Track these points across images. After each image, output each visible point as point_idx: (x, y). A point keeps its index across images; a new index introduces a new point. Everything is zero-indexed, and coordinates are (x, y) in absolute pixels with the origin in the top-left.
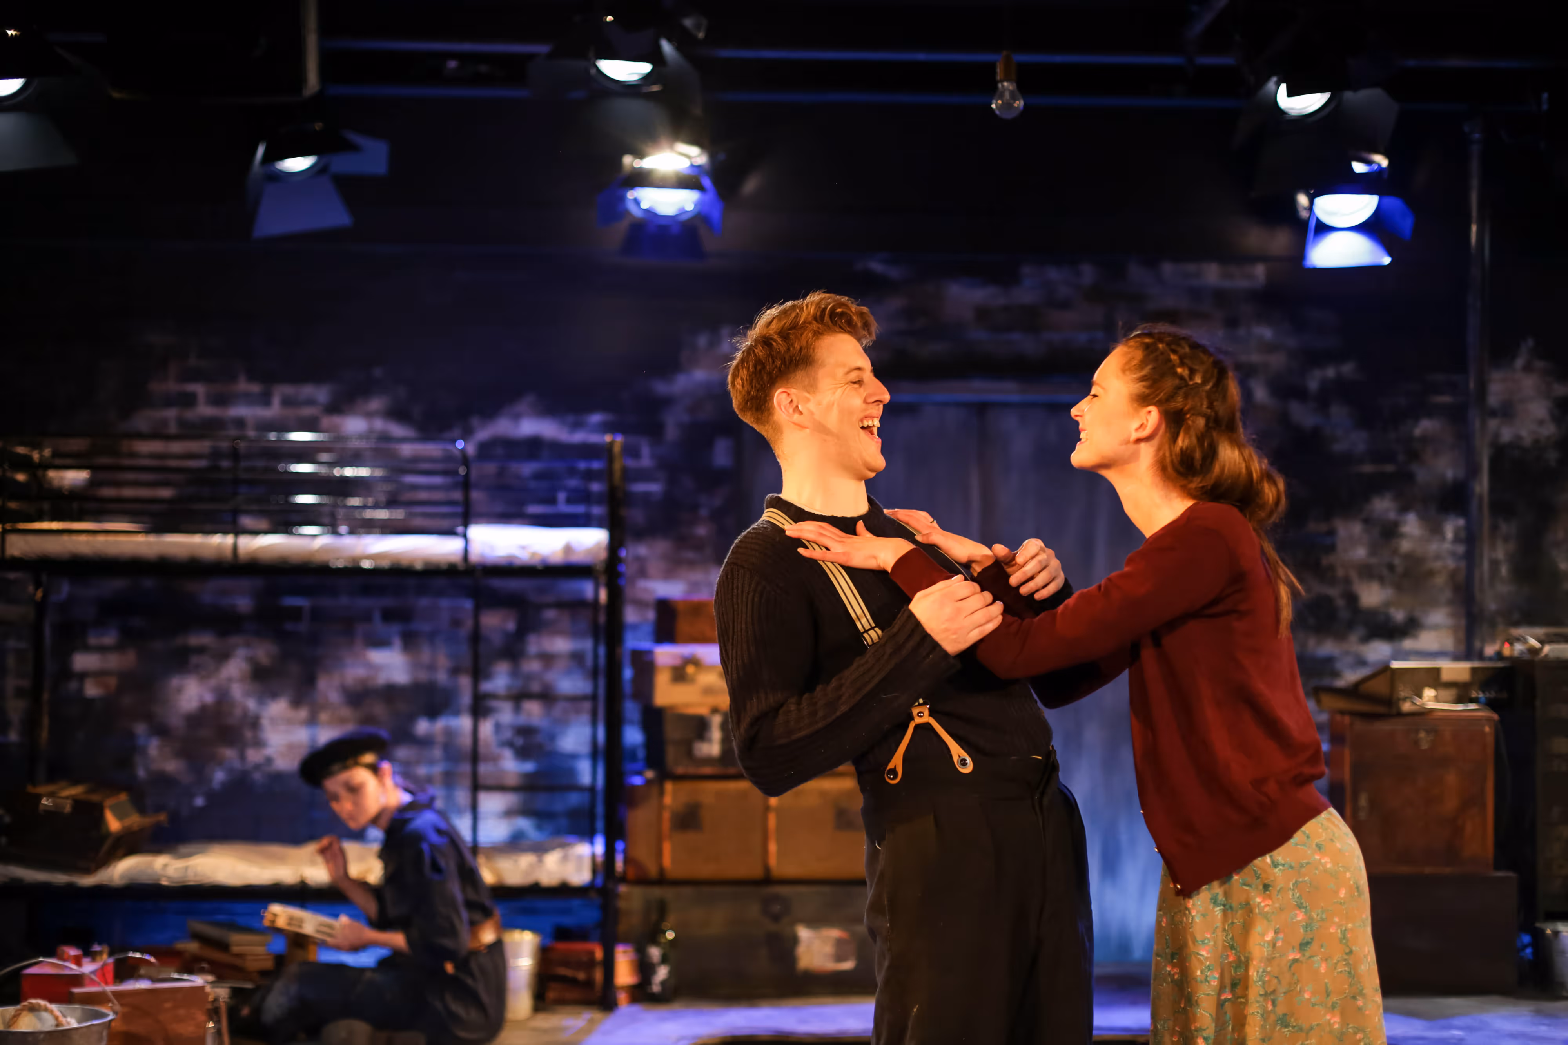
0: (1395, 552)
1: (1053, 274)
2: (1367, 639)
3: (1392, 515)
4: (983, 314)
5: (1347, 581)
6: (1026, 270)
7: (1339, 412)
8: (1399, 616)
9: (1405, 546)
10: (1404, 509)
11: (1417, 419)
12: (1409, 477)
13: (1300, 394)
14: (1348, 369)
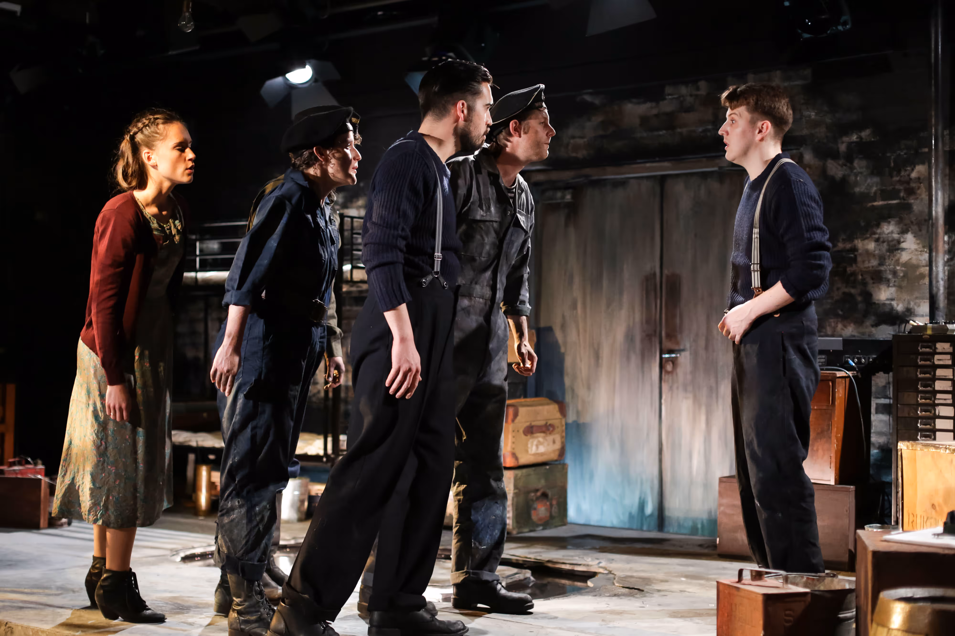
0: (897, 262)
1: (683, 90)
2: (876, 325)
3: (896, 236)
4: (644, 120)
5: (864, 284)
6: (668, 90)
7: (859, 165)
8: (900, 307)
9: (905, 257)
10: (904, 232)
11: (913, 165)
12: (908, 207)
13: (835, 155)
14: (865, 134)
